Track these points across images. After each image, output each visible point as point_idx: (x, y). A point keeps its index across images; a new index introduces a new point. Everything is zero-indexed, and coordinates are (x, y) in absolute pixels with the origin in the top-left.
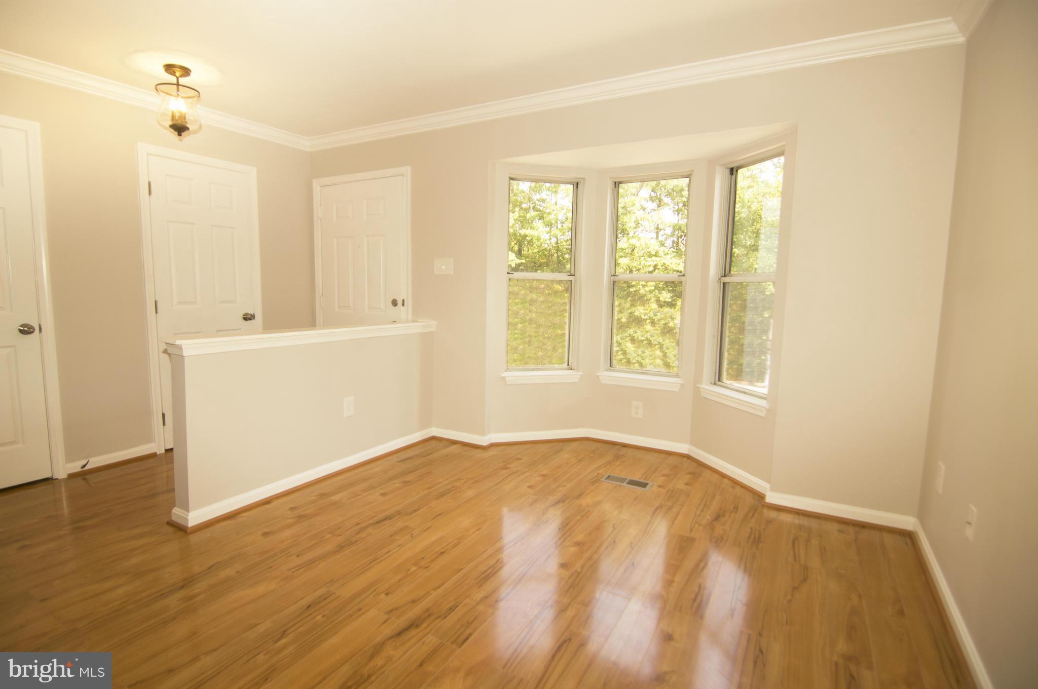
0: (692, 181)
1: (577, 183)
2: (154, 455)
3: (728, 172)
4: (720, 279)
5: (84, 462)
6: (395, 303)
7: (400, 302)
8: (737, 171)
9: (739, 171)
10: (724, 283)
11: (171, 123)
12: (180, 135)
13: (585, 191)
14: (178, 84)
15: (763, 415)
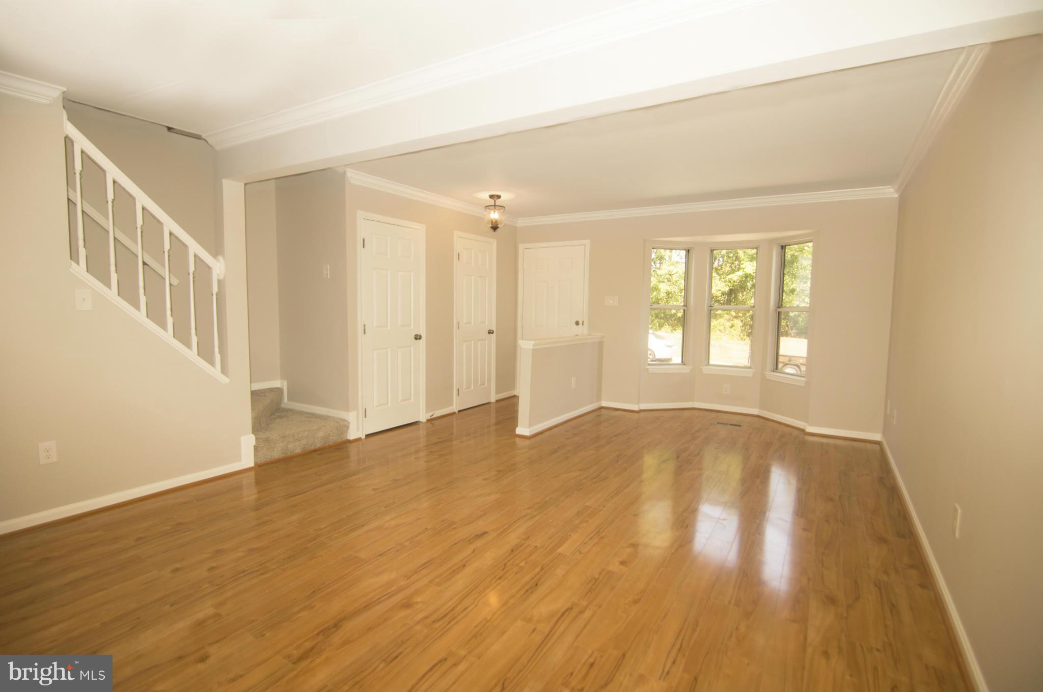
0: (759, 252)
1: (689, 250)
2: (454, 414)
3: (780, 248)
4: (776, 309)
5: (431, 414)
6: (577, 323)
7: (581, 323)
8: (785, 247)
9: (787, 247)
10: (779, 312)
11: (491, 226)
12: (495, 231)
13: (693, 255)
14: (495, 206)
15: (803, 385)
